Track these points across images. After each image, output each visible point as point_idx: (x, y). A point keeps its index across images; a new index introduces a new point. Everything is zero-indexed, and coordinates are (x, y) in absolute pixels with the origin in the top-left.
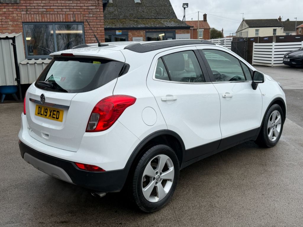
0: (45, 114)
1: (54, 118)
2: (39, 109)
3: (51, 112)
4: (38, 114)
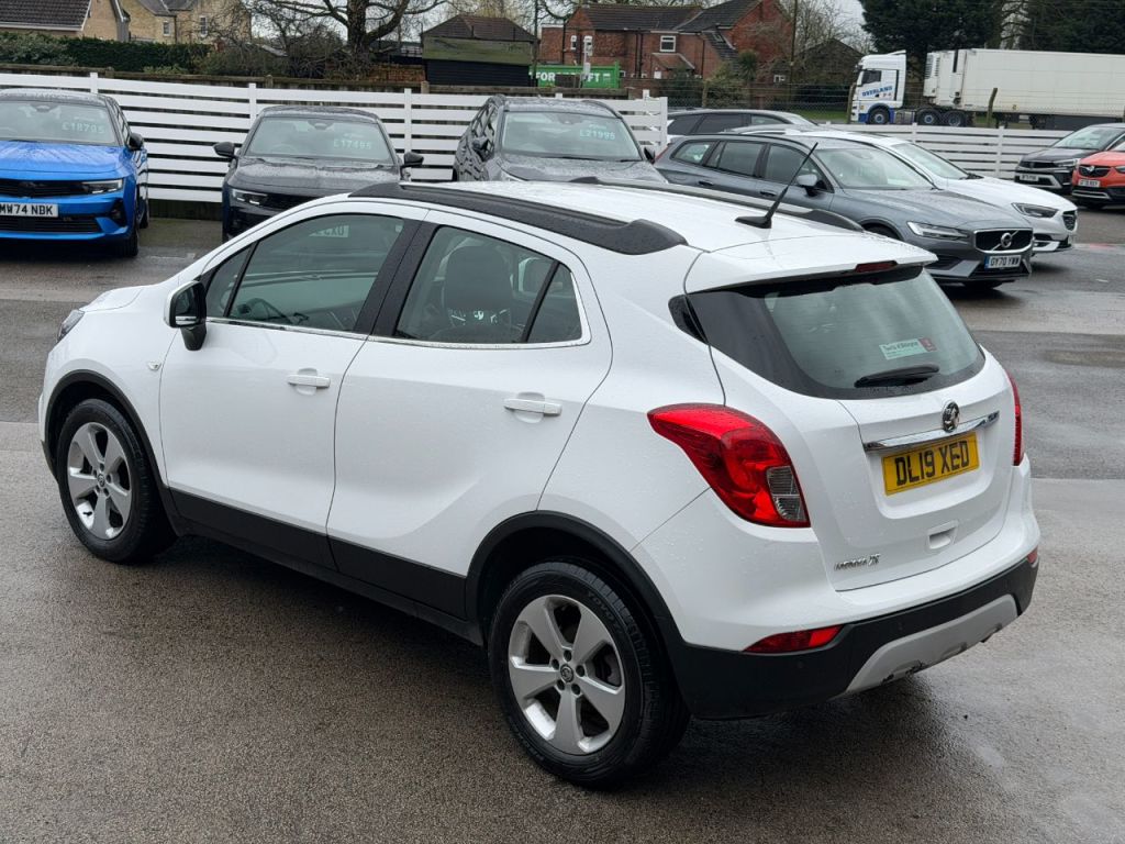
0: (928, 469)
1: (958, 467)
2: (901, 464)
3: (944, 456)
4: (900, 483)
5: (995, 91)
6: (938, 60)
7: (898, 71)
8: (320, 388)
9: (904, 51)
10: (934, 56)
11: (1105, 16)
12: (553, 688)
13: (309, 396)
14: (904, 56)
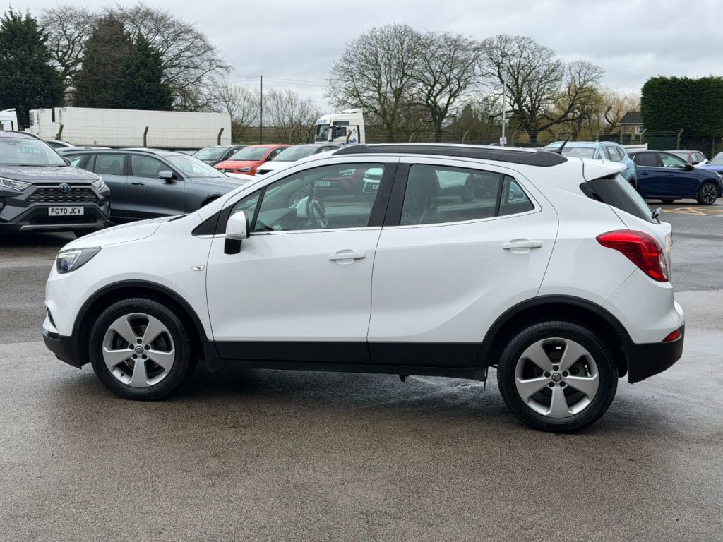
5: (147, 128)
6: (38, 114)
7: (12, 122)
8: (356, 259)
9: (14, 109)
10: (34, 112)
11: (129, 88)
12: (546, 387)
13: (351, 264)
14: (15, 112)
